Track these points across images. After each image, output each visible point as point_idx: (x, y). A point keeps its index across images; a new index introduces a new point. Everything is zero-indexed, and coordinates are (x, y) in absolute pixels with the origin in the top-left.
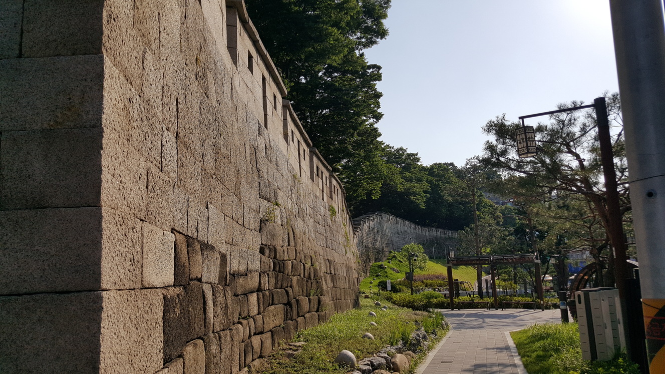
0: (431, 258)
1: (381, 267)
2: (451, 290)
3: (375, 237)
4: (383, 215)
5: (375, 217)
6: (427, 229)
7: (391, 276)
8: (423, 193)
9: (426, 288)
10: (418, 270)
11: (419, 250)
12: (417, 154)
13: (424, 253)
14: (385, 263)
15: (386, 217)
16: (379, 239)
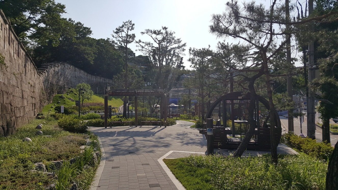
0: (96, 93)
1: (61, 97)
2: (106, 112)
3: (59, 78)
4: (66, 64)
5: (59, 65)
6: (95, 77)
7: (68, 103)
8: (93, 54)
9: (91, 111)
10: (86, 100)
11: (87, 87)
12: (90, 28)
13: (91, 89)
14: (64, 95)
15: (67, 66)
16: (62, 79)
